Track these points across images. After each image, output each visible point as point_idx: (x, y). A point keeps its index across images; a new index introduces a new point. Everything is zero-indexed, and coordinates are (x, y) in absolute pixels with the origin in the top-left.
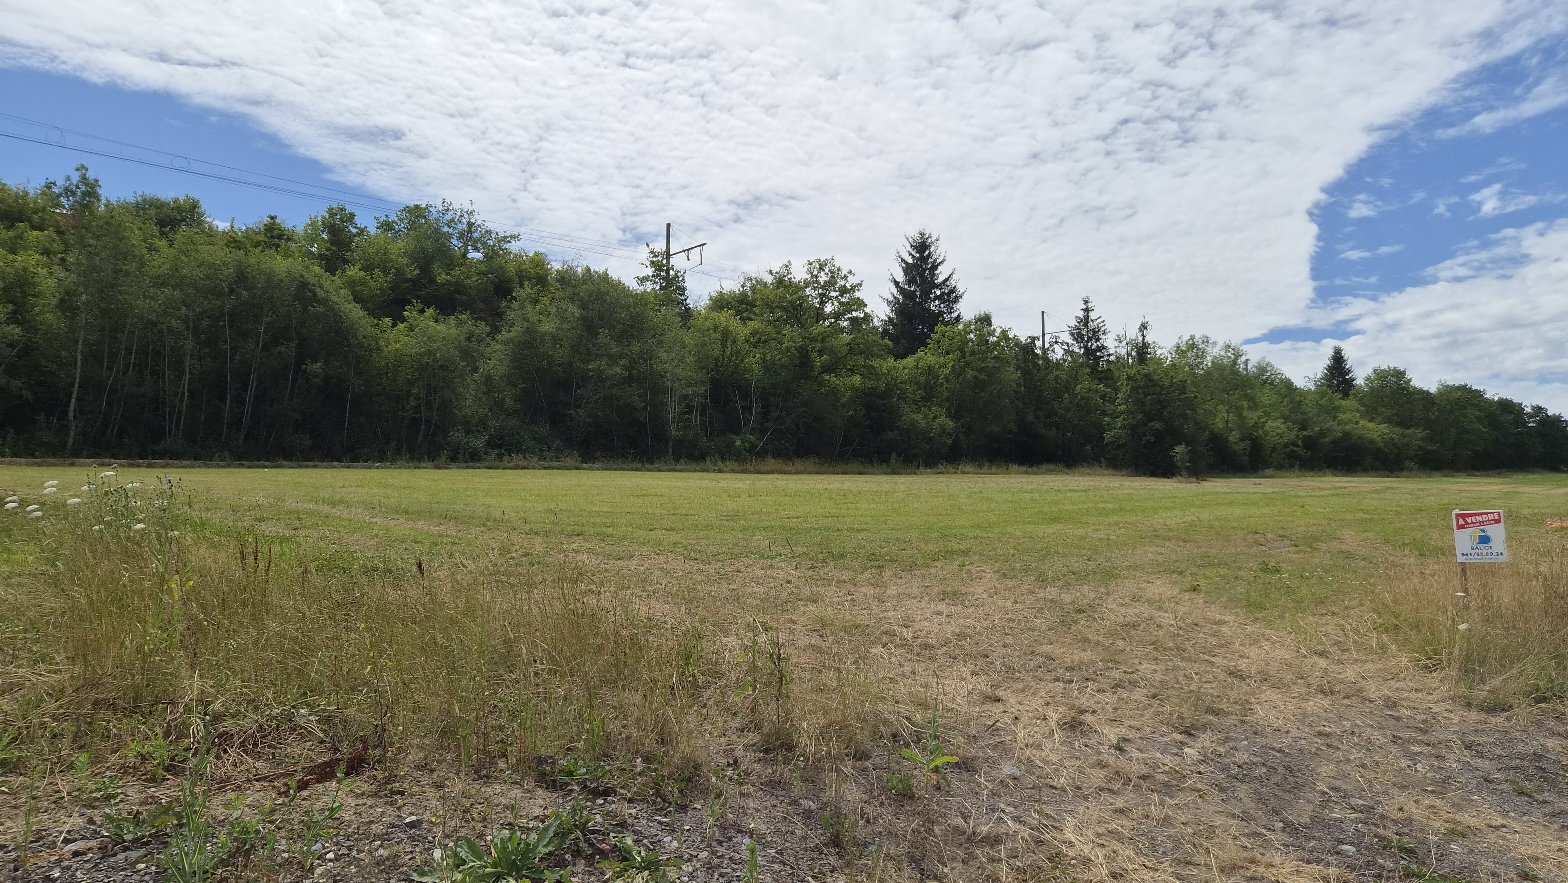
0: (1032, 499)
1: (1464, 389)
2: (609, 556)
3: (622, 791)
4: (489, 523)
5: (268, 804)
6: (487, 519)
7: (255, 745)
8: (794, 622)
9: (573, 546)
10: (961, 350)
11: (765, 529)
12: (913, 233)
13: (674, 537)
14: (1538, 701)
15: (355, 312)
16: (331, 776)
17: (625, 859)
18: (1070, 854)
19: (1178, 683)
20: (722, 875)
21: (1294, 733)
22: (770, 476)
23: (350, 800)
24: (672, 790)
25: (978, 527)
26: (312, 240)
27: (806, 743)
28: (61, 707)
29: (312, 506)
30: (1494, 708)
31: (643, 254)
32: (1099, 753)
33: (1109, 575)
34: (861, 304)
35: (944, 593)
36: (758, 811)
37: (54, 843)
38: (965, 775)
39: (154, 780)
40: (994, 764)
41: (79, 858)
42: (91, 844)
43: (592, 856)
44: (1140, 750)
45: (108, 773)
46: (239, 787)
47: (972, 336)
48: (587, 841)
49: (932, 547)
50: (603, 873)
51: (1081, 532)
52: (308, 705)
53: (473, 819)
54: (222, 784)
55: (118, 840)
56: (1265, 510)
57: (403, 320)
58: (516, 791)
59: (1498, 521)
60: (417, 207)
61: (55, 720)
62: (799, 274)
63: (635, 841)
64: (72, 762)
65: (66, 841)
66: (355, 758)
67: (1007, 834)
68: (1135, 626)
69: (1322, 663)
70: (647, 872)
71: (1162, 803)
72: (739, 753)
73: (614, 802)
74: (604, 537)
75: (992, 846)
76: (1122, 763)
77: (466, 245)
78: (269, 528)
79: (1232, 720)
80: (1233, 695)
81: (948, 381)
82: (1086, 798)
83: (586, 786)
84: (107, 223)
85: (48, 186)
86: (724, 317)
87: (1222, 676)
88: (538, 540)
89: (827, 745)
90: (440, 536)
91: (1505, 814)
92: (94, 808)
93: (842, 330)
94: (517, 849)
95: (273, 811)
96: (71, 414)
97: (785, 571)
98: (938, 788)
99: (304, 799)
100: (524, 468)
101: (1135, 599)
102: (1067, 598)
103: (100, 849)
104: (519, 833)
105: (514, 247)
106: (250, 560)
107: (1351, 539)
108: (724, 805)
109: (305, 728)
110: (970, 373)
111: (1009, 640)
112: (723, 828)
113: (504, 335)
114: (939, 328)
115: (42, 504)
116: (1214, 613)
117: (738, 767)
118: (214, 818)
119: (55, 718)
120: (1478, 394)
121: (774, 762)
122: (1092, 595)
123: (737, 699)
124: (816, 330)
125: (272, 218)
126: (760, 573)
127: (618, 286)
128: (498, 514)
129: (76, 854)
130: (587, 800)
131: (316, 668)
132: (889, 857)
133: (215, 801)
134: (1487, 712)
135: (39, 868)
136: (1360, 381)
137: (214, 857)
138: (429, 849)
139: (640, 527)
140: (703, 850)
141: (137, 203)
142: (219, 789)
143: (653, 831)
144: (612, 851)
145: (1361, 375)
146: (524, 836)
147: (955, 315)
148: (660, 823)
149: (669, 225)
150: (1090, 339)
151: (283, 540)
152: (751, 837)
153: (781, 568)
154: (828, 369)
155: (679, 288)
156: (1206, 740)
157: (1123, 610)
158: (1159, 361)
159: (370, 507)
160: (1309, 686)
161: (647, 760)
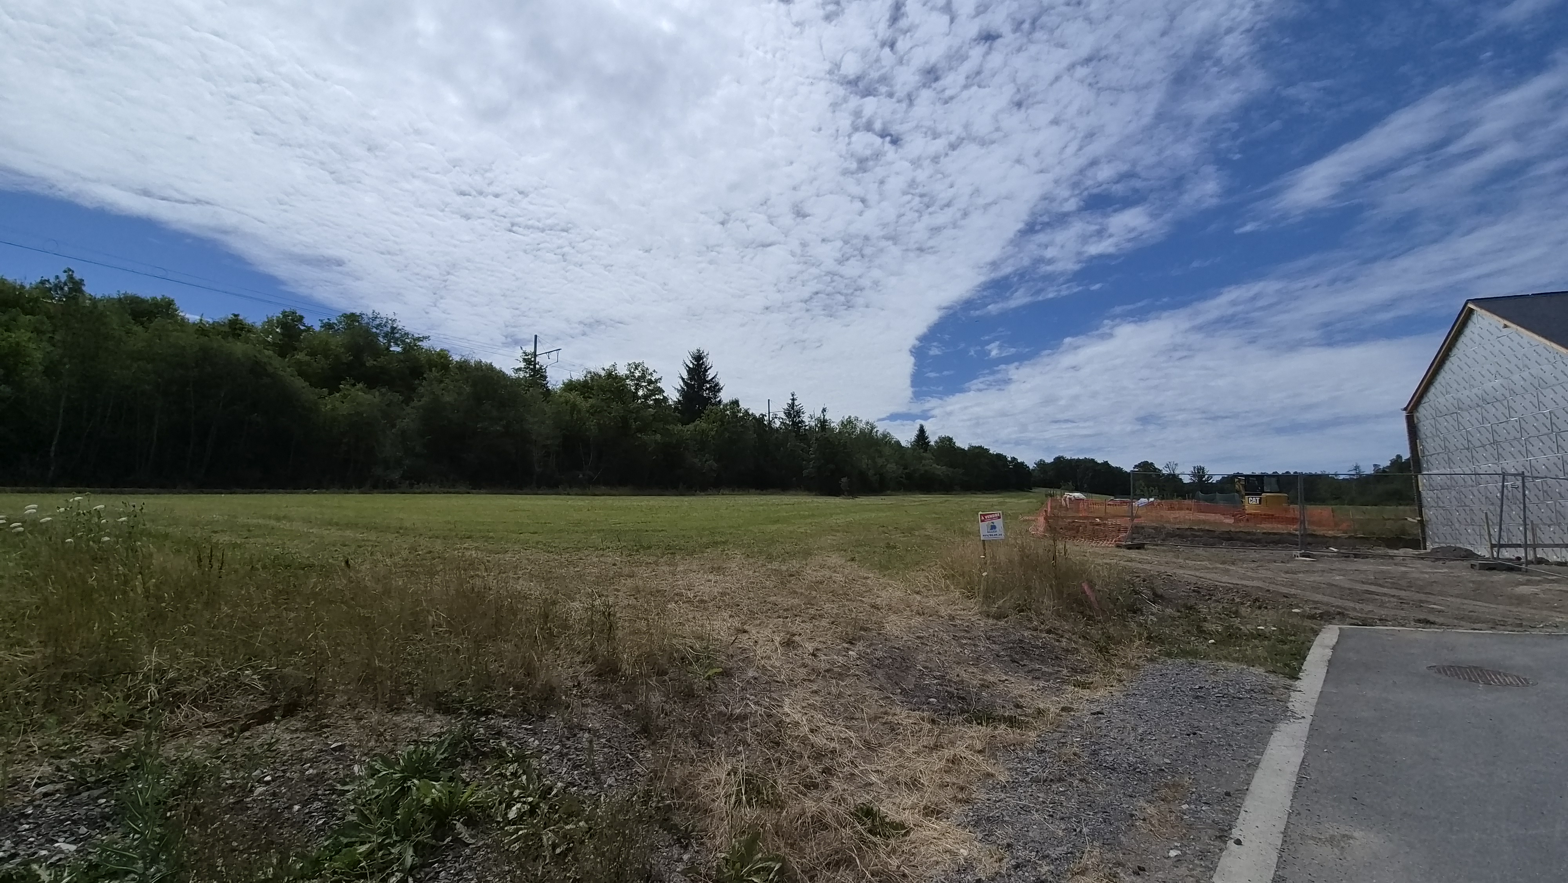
0: (764, 510)
1: (980, 447)
2: (491, 552)
3: (499, 711)
4: (401, 531)
5: (215, 745)
6: (401, 528)
7: (205, 700)
8: (618, 591)
9: (465, 546)
10: (723, 422)
11: (599, 531)
12: (694, 350)
13: (536, 538)
14: (1020, 611)
15: (300, 383)
16: (270, 719)
17: (501, 757)
18: (788, 721)
19: (845, 614)
20: (569, 760)
21: (905, 638)
22: (602, 497)
23: (285, 736)
24: (534, 707)
25: (733, 527)
26: (267, 332)
27: (627, 669)
28: (33, 680)
29: (261, 521)
30: (999, 617)
31: (519, 354)
32: (803, 659)
33: (807, 554)
34: (661, 391)
35: (713, 568)
36: (594, 714)
37: (27, 787)
38: (726, 679)
39: (116, 733)
40: (743, 671)
41: (49, 798)
42: (58, 787)
43: (477, 757)
44: (825, 655)
45: (73, 730)
46: (190, 733)
47: (728, 412)
48: (472, 747)
49: (704, 540)
50: (485, 768)
51: (791, 528)
52: (252, 667)
53: (386, 740)
54: (175, 733)
55: (82, 784)
56: (888, 514)
57: (339, 391)
58: (420, 717)
59: (999, 518)
60: (353, 314)
61: (28, 691)
62: (622, 371)
63: (507, 744)
64: (43, 723)
65: (37, 785)
66: (290, 704)
67: (751, 713)
68: (822, 583)
69: (918, 598)
70: (516, 764)
71: (838, 685)
72: (581, 678)
73: (492, 718)
74: (487, 539)
75: (742, 722)
76: (816, 664)
77: (389, 342)
78: (224, 538)
79: (874, 633)
80: (874, 618)
81: (714, 439)
82: (796, 686)
83: (472, 709)
84: (91, 312)
85: (43, 282)
86: (572, 396)
87: (868, 608)
88: (439, 541)
89: (640, 668)
90: (363, 540)
91: (1006, 674)
92: (61, 758)
93: (649, 406)
94: (420, 759)
95: (219, 749)
96: (52, 454)
97: (612, 557)
98: (709, 689)
99: (247, 738)
100: (429, 493)
101: (822, 567)
102: (784, 568)
103: (66, 790)
104: (421, 747)
105: (425, 344)
106: (206, 562)
107: (930, 529)
108: (571, 713)
109: (248, 685)
110: (727, 435)
111: (752, 595)
112: (570, 728)
113: (415, 403)
114: (709, 407)
115: (24, 523)
116: (863, 573)
117: (581, 688)
118: (167, 759)
119: (27, 689)
120: (987, 450)
121: (606, 682)
122: (798, 566)
123: (580, 643)
124: (632, 406)
125: (235, 315)
126: (595, 560)
127: (501, 375)
128: (408, 524)
129: (46, 795)
130: (473, 719)
131: (259, 640)
132: (679, 735)
133: (168, 746)
134: (997, 619)
135: (15, 807)
136: (932, 443)
137: (166, 790)
138: (350, 765)
139: (513, 532)
140: (557, 744)
141: (120, 299)
142: (172, 736)
143: (521, 735)
144: (491, 752)
145: (933, 440)
146: (425, 749)
147: (718, 400)
148: (526, 729)
149: (536, 336)
150: (795, 416)
151: (235, 546)
152: (589, 732)
153: (609, 556)
154: (639, 430)
155: (542, 376)
156: (860, 646)
157: (815, 573)
158: (833, 430)
159: (308, 521)
160: (912, 611)
161: (517, 688)
